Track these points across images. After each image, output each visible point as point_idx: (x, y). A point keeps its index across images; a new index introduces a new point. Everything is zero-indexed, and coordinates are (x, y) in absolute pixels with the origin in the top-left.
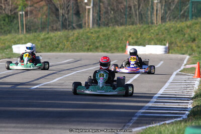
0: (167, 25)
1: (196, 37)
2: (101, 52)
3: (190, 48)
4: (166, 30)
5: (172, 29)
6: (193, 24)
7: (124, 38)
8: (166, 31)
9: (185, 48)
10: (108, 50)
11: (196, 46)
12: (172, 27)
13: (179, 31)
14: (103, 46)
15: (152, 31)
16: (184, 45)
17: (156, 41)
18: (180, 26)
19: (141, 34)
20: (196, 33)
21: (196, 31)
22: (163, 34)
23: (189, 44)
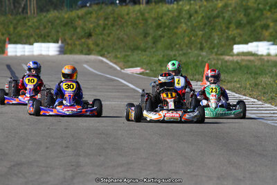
0: (50, 15)
1: (92, 31)
3: (85, 46)
4: (50, 22)
5: (58, 21)
6: (86, 14)
8: (50, 24)
9: (78, 47)
11: (93, 44)
12: (58, 18)
13: (67, 23)
15: (29, 24)
16: (77, 43)
17: (36, 38)
18: (68, 18)
19: (15, 28)
20: (92, 26)
21: (92, 23)
22: (45, 27)
23: (83, 40)
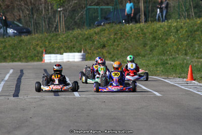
0: (75, 32)
1: (105, 43)
2: (10, 62)
3: (101, 54)
5: (81, 37)
6: (101, 31)
7: (32, 47)
8: (75, 39)
9: (96, 55)
10: (17, 59)
11: (107, 53)
13: (87, 38)
14: (11, 56)
15: (60, 39)
16: (95, 52)
17: (65, 49)
18: (88, 34)
19: (49, 42)
20: (105, 39)
22: (71, 41)
23: (99, 50)
